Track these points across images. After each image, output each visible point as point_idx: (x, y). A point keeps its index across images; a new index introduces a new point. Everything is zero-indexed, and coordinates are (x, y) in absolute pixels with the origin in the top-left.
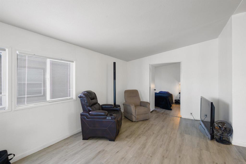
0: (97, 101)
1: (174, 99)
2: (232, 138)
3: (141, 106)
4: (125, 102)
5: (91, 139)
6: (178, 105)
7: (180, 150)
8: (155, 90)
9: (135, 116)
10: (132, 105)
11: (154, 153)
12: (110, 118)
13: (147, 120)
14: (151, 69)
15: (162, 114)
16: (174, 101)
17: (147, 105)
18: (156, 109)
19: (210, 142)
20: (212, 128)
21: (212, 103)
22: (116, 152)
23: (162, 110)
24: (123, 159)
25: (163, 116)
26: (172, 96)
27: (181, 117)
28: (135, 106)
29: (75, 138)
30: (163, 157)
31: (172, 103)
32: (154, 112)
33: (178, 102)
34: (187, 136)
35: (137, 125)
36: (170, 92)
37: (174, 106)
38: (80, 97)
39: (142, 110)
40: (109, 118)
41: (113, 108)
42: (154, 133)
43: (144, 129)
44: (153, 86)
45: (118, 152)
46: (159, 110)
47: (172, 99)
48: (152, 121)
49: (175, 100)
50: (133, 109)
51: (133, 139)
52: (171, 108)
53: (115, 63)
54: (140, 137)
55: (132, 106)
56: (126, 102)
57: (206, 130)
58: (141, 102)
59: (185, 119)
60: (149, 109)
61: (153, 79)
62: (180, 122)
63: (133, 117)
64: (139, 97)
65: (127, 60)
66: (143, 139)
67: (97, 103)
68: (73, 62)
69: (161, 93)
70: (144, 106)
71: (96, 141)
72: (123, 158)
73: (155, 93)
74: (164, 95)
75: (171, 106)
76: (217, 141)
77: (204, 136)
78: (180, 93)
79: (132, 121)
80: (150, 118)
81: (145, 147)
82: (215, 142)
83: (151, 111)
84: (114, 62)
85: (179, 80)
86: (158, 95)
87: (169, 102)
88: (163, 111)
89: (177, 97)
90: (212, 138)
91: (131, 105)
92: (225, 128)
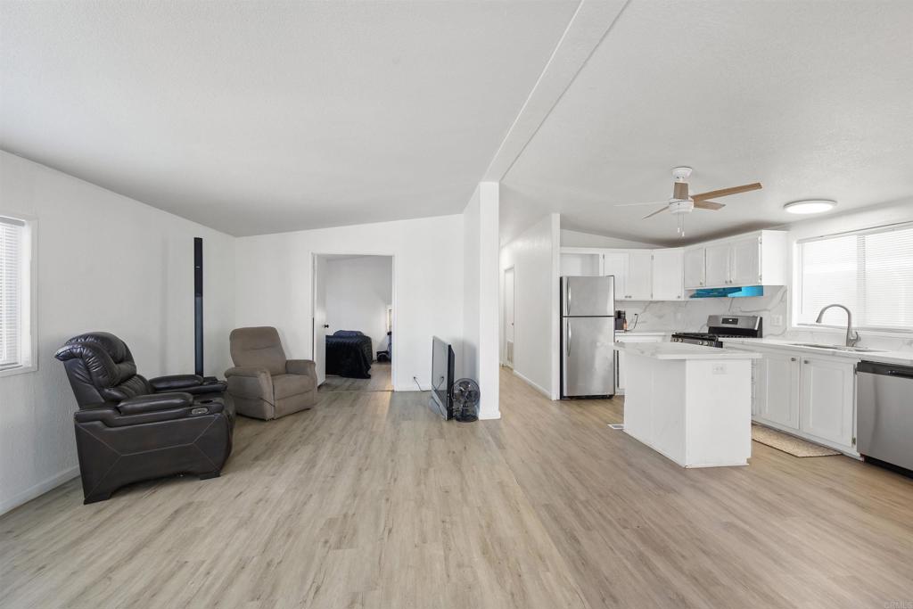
0: (135, 367)
1: (375, 349)
2: (478, 407)
3: (287, 373)
4: (233, 366)
5: (124, 494)
6: (384, 366)
7: (393, 450)
8: (327, 326)
9: (272, 402)
10: (262, 372)
11: (338, 470)
12: (206, 410)
13: (308, 409)
14: (316, 268)
15: (347, 390)
16: (375, 357)
17: (309, 369)
18: (329, 381)
19: (445, 424)
20: (450, 397)
21: (450, 346)
22: (235, 495)
23: (346, 381)
24: (263, 502)
25: (351, 393)
26: (371, 342)
27: (393, 391)
28: (272, 376)
29: (37, 509)
30: (360, 469)
31: (372, 361)
32: (324, 388)
33: (385, 358)
34: (406, 425)
35: (281, 425)
36: (366, 332)
37: (375, 368)
38: (65, 357)
39: (293, 382)
40: (199, 411)
41: (201, 385)
42: (331, 434)
43: (305, 430)
44: (320, 318)
45: (241, 493)
46: (337, 381)
47: (371, 352)
48: (321, 412)
49: (378, 353)
50: (265, 383)
51: (278, 457)
52: (369, 372)
53: (198, 243)
54: (297, 450)
55: (263, 375)
56: (236, 366)
57: (441, 404)
58: (287, 361)
59: (402, 393)
60: (314, 379)
61: (321, 298)
62: (392, 401)
63: (267, 406)
64: (282, 349)
65: (236, 235)
66: (305, 452)
67: (135, 375)
68: (22, 224)
69: (339, 334)
70: (296, 373)
71: (147, 492)
72: (261, 500)
73: (327, 337)
74: (351, 341)
75: (369, 368)
76: (458, 420)
77: (438, 416)
78: (390, 334)
79: (263, 420)
80: (316, 404)
81: (314, 466)
82: (455, 421)
83: (319, 384)
84: (195, 239)
85: (387, 300)
86: (334, 340)
87: (365, 358)
88: (349, 382)
89: (381, 345)
90: (450, 417)
91: (259, 373)
92: (470, 392)
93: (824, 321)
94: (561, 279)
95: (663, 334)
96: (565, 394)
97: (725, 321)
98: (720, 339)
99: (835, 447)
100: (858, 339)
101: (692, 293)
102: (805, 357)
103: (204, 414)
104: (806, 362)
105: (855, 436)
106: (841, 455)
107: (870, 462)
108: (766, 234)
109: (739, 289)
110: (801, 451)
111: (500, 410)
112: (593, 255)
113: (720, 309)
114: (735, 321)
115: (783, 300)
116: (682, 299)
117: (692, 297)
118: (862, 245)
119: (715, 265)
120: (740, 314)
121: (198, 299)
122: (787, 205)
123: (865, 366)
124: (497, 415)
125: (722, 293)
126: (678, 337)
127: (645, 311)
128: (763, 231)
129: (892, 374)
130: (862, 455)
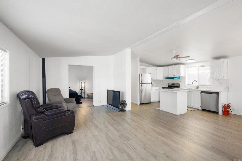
5: (46, 143)
14: (69, 69)
17: (74, 101)
50: (65, 105)
55: (64, 103)
56: (50, 101)
64: (62, 95)
87: (79, 97)
91: (62, 103)
93: (193, 84)
94: (140, 74)
95: (159, 87)
96: (141, 103)
97: (172, 84)
98: (173, 88)
99: (197, 108)
100: (198, 87)
101: (165, 78)
102: (191, 91)
103: (69, 114)
104: (192, 92)
105: (201, 106)
106: (198, 110)
107: (203, 110)
108: (182, 66)
109: (176, 77)
110: (193, 110)
111: (131, 108)
112: (143, 68)
113: (171, 82)
114: (174, 84)
115: (184, 79)
116: (163, 79)
117: (166, 79)
118: (198, 69)
119: (170, 72)
120: (175, 83)
121: (44, 79)
122: (187, 60)
123: (202, 92)
124: (130, 109)
125: (173, 78)
126: (163, 88)
127: (154, 82)
128: (182, 65)
129: (207, 93)
130: (202, 109)
